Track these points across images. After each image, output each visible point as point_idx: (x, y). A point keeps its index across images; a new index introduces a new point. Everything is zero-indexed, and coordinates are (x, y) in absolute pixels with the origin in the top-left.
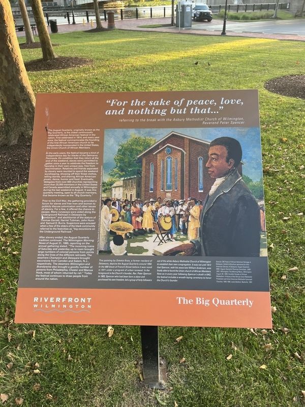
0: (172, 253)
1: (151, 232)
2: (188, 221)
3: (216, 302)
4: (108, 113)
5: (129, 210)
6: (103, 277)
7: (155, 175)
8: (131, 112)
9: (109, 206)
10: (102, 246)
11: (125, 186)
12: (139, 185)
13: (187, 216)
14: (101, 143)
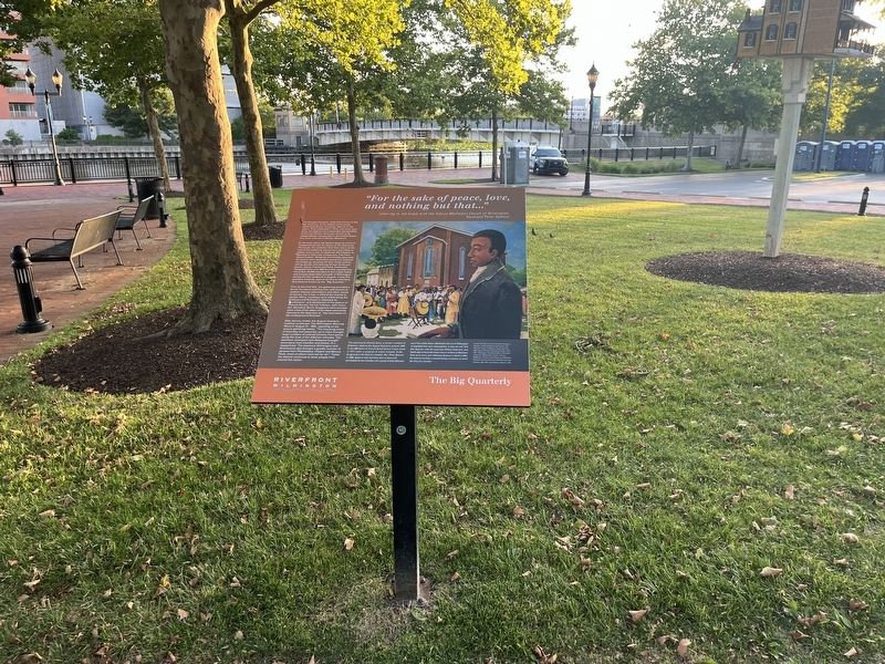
0: (428, 336)
1: (406, 316)
2: (446, 306)
3: (471, 381)
4: (368, 207)
5: (384, 296)
6: (351, 358)
7: (414, 263)
8: (391, 206)
9: (363, 292)
10: (352, 329)
11: (381, 273)
12: (396, 273)
13: (446, 302)
14: (359, 234)
